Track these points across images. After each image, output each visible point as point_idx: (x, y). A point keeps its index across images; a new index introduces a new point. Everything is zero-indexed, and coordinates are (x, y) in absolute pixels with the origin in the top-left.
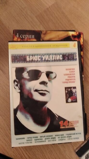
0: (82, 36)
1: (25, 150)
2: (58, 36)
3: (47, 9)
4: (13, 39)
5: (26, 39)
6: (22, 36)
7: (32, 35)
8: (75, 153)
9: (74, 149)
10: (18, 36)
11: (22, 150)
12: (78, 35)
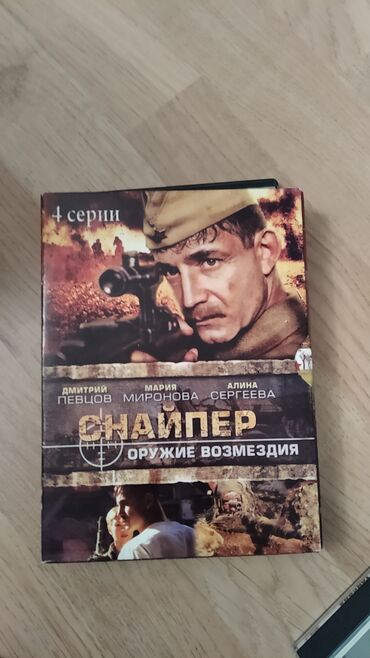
0: (298, 203)
1: (99, 644)
2: (209, 208)
3: (170, 104)
4: (42, 227)
5: (89, 225)
6: (73, 216)
7: (112, 212)
8: (295, 654)
9: (291, 639)
10: (59, 216)
11: (87, 645)
12: (282, 200)
